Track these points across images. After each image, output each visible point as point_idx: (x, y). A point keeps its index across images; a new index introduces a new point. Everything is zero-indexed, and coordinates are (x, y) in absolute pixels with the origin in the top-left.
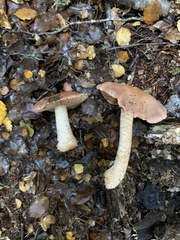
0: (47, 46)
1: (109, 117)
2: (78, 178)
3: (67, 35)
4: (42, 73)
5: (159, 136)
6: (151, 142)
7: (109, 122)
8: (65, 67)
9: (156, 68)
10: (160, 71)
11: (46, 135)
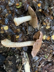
0: (49, 12)
1: (28, 37)
2: (2, 28)
3: (53, 19)
4: (40, 10)
5: (25, 56)
6: (21, 54)
7: (25, 37)
8: (43, 18)
9: (46, 50)
10: (45, 51)
11: (18, 13)
